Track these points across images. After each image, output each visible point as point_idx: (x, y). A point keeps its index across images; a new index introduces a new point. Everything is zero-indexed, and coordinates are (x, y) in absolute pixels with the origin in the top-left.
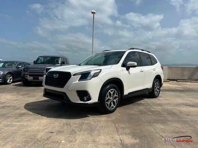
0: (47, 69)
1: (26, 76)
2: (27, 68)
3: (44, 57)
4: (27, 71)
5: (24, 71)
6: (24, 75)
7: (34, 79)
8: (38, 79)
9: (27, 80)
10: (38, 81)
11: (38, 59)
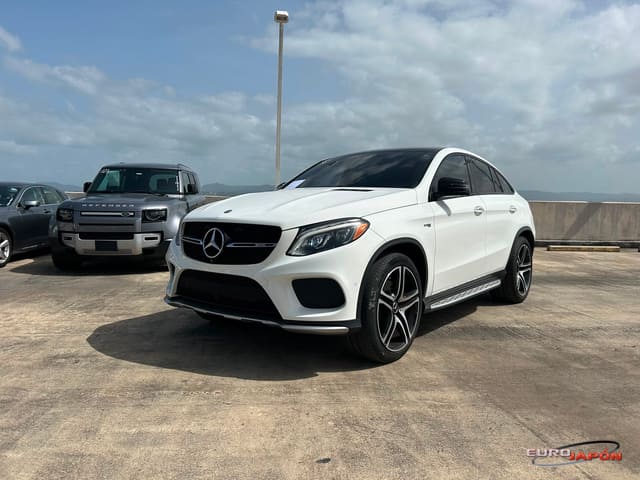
0: (144, 211)
1: (70, 239)
2: (72, 210)
3: (122, 168)
4: (71, 221)
5: (59, 218)
6: (60, 232)
7: (98, 246)
8: (114, 247)
9: (73, 251)
10: (113, 254)
11: (101, 177)
